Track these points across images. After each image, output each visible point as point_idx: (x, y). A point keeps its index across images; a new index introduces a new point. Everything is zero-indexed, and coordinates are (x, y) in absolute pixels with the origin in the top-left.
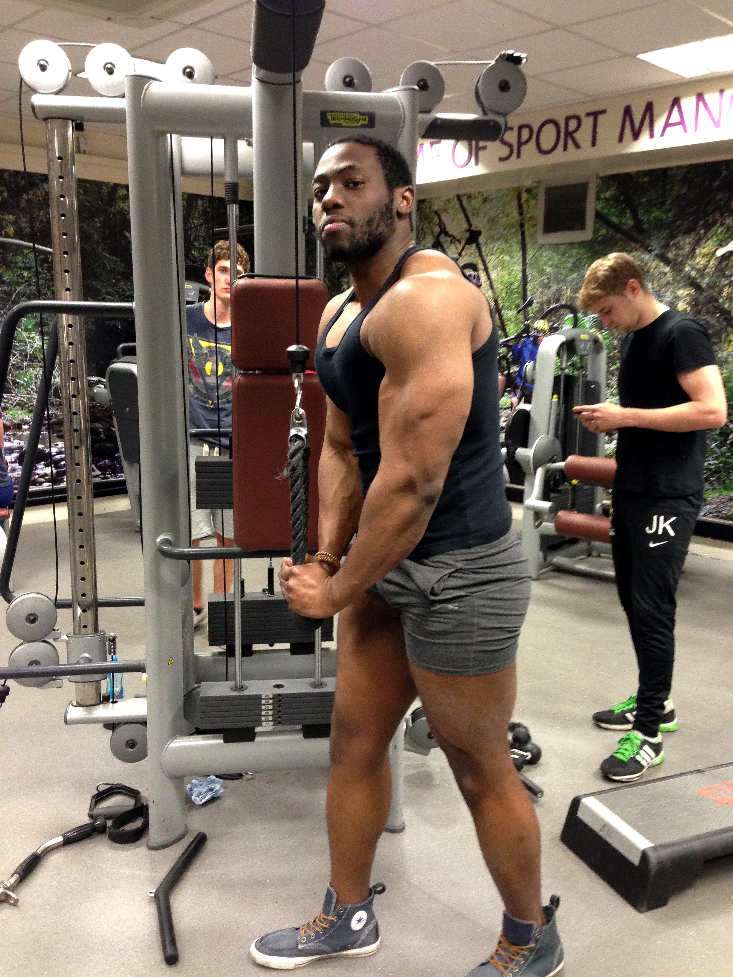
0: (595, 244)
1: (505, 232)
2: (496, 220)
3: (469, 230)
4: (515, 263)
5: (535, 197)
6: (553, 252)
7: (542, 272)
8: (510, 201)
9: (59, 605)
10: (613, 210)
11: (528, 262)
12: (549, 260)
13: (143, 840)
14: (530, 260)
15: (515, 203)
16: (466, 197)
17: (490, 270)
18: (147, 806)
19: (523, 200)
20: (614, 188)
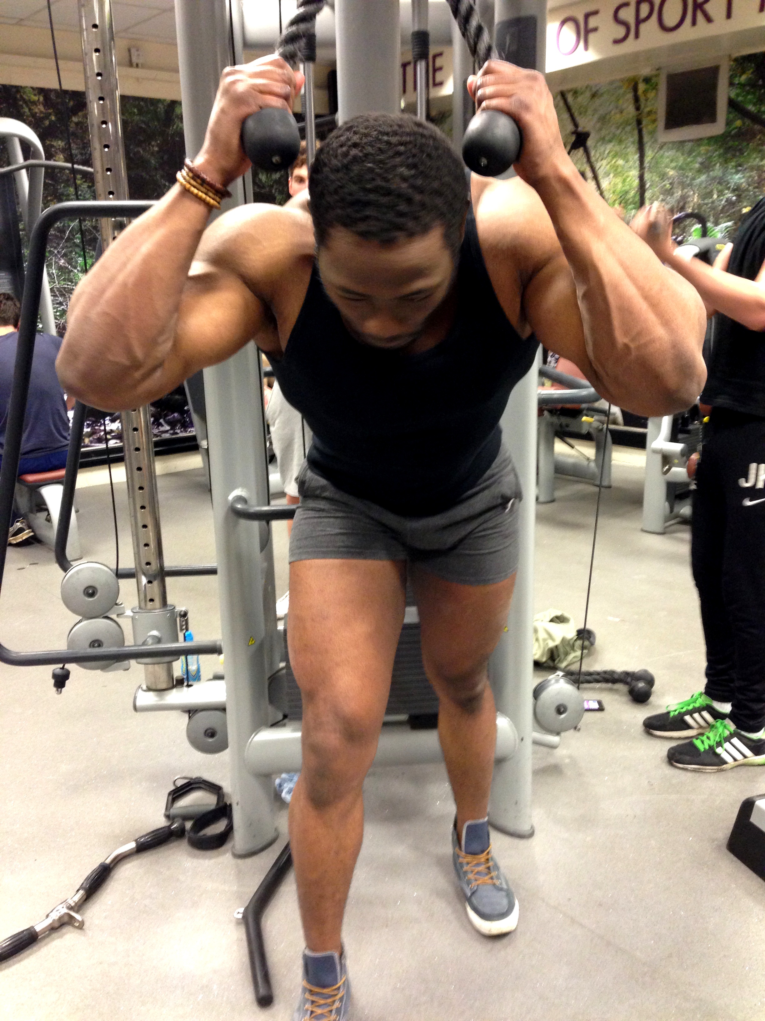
0: (729, 138)
1: (619, 131)
2: (608, 117)
3: (575, 133)
4: (630, 167)
5: (655, 87)
6: (677, 151)
7: (663, 176)
8: (624, 94)
9: (120, 575)
10: (749, 97)
11: (646, 164)
12: (672, 161)
13: (228, 846)
14: (650, 162)
15: (630, 96)
16: (571, 93)
17: (600, 177)
18: (230, 805)
19: (640, 92)
20: (751, 70)
